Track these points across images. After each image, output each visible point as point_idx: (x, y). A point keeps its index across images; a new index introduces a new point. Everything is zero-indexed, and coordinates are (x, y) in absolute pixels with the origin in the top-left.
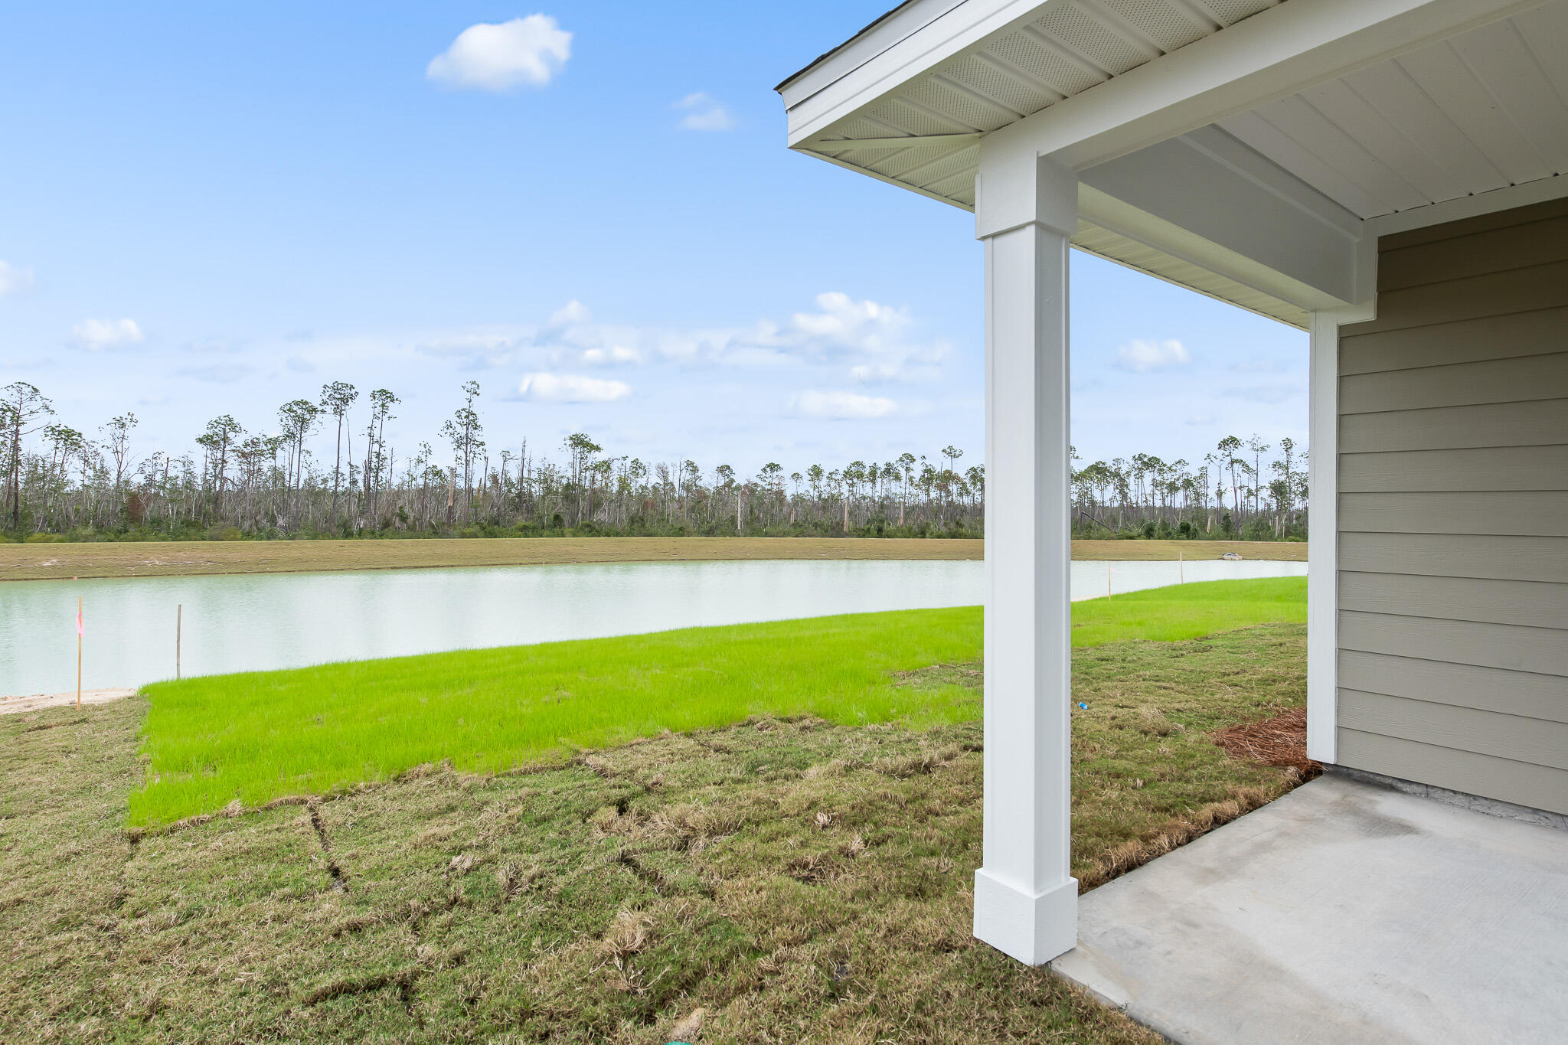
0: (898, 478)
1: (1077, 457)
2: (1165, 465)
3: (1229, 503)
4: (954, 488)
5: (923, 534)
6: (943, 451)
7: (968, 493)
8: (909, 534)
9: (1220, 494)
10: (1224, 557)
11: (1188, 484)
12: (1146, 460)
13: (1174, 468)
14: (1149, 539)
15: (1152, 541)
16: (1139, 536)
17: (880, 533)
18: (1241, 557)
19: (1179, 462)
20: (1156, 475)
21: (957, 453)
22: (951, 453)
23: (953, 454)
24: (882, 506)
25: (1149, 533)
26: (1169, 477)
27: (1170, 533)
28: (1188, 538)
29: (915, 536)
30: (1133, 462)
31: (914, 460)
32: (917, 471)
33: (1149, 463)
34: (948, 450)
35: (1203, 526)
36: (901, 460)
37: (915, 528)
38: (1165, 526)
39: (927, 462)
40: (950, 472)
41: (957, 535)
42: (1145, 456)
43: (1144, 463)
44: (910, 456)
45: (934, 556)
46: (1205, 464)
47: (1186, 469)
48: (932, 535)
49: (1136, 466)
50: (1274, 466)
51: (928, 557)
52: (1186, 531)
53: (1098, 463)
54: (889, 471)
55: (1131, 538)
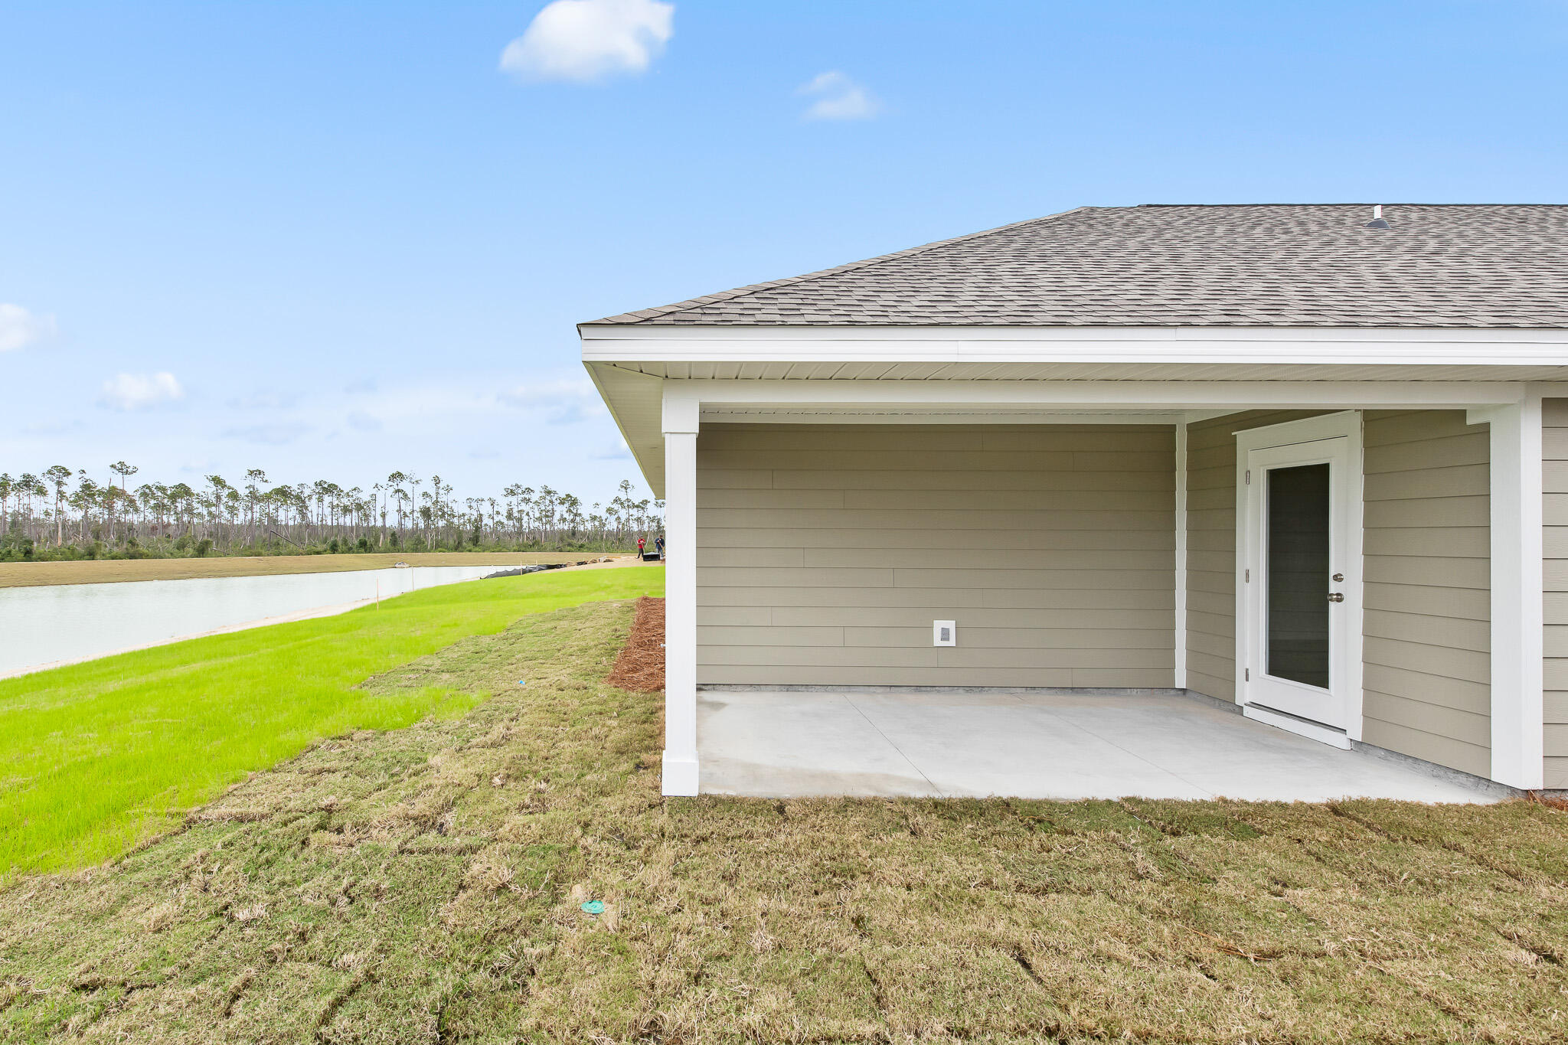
0: (41, 492)
1: (266, 481)
2: (342, 491)
3: (392, 521)
4: (119, 505)
5: (91, 555)
6: (112, 466)
7: (137, 510)
8: (71, 555)
9: (383, 515)
10: (396, 566)
11: (359, 507)
12: (326, 486)
13: (350, 494)
14: (334, 553)
15: (336, 555)
16: (325, 551)
17: (28, 555)
18: (408, 565)
19: (355, 489)
20: (335, 499)
21: (130, 470)
22: (122, 469)
23: (125, 470)
24: (14, 523)
25: (334, 549)
26: (345, 501)
27: (351, 548)
28: (366, 552)
29: (81, 557)
30: (314, 487)
31: (69, 474)
32: (73, 486)
33: (330, 489)
34: (119, 466)
35: (377, 541)
36: (49, 472)
37: (81, 550)
38: (345, 542)
39: (86, 476)
40: (114, 488)
41: (137, 555)
42: (325, 483)
43: (324, 488)
44: (64, 469)
45: (111, 579)
46: (375, 491)
47: (360, 495)
48: (104, 557)
49: (317, 491)
50: (423, 495)
51: (103, 580)
52: (364, 546)
53: (284, 487)
54: (27, 482)
55: (318, 553)
